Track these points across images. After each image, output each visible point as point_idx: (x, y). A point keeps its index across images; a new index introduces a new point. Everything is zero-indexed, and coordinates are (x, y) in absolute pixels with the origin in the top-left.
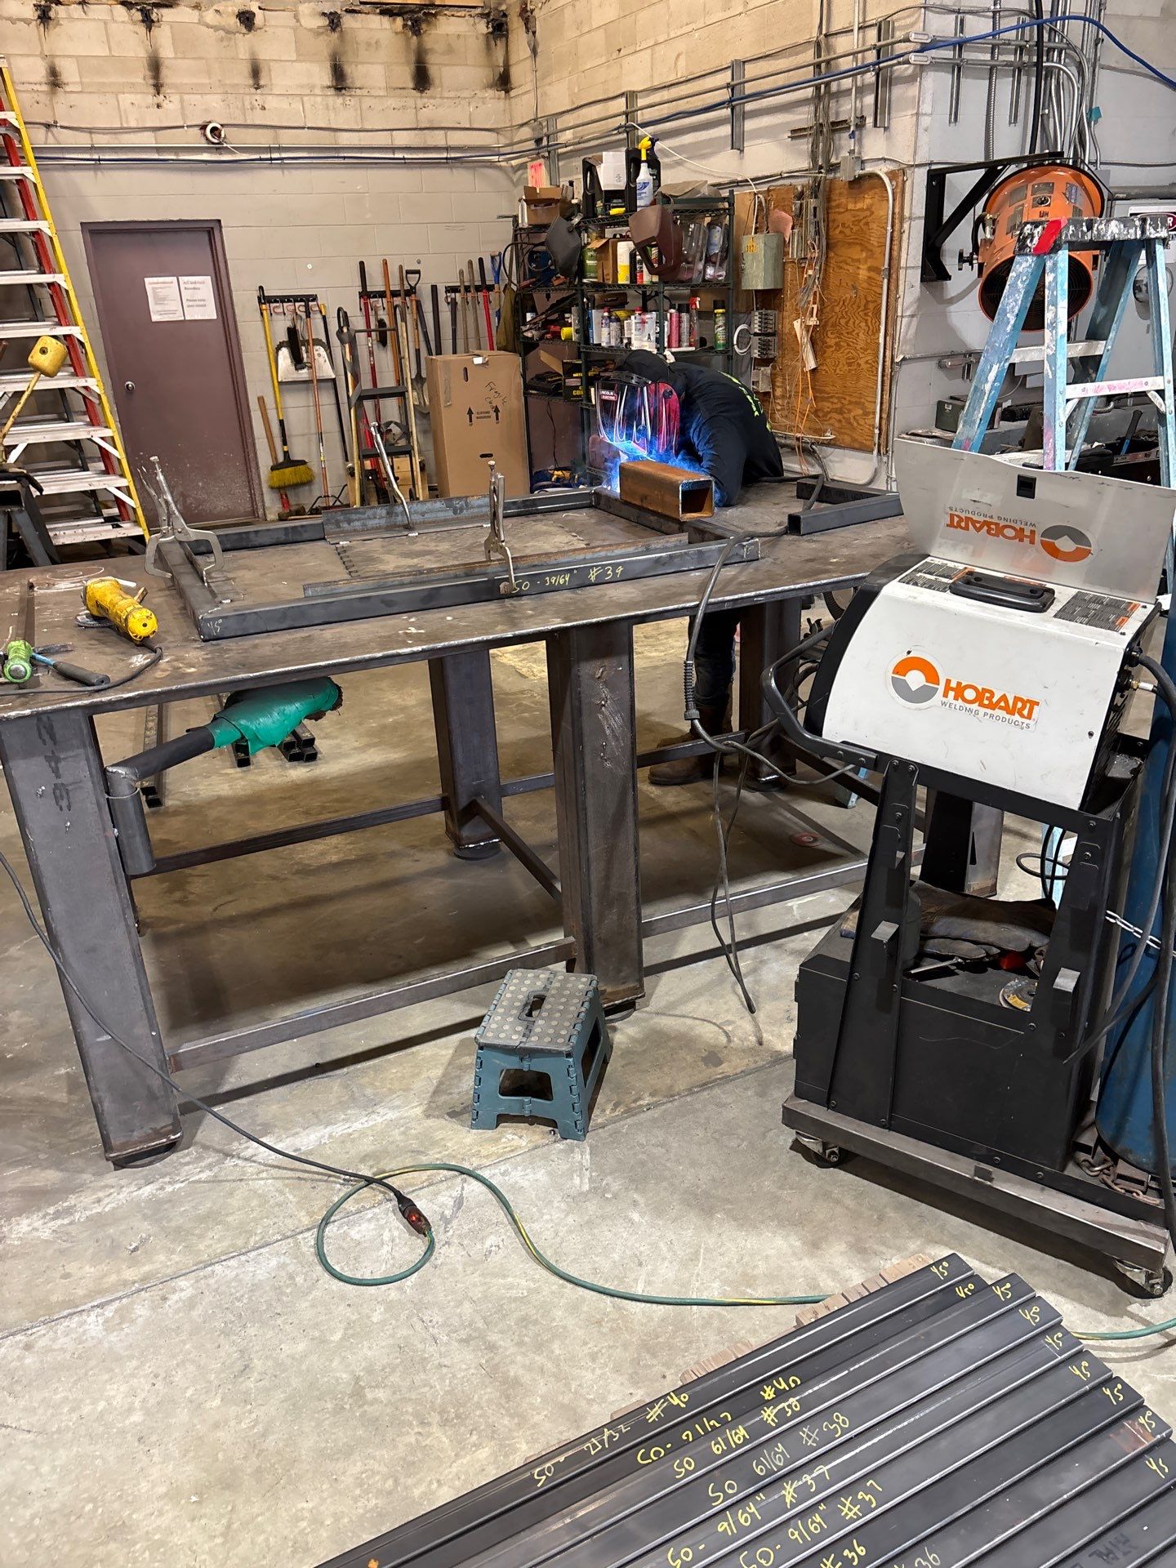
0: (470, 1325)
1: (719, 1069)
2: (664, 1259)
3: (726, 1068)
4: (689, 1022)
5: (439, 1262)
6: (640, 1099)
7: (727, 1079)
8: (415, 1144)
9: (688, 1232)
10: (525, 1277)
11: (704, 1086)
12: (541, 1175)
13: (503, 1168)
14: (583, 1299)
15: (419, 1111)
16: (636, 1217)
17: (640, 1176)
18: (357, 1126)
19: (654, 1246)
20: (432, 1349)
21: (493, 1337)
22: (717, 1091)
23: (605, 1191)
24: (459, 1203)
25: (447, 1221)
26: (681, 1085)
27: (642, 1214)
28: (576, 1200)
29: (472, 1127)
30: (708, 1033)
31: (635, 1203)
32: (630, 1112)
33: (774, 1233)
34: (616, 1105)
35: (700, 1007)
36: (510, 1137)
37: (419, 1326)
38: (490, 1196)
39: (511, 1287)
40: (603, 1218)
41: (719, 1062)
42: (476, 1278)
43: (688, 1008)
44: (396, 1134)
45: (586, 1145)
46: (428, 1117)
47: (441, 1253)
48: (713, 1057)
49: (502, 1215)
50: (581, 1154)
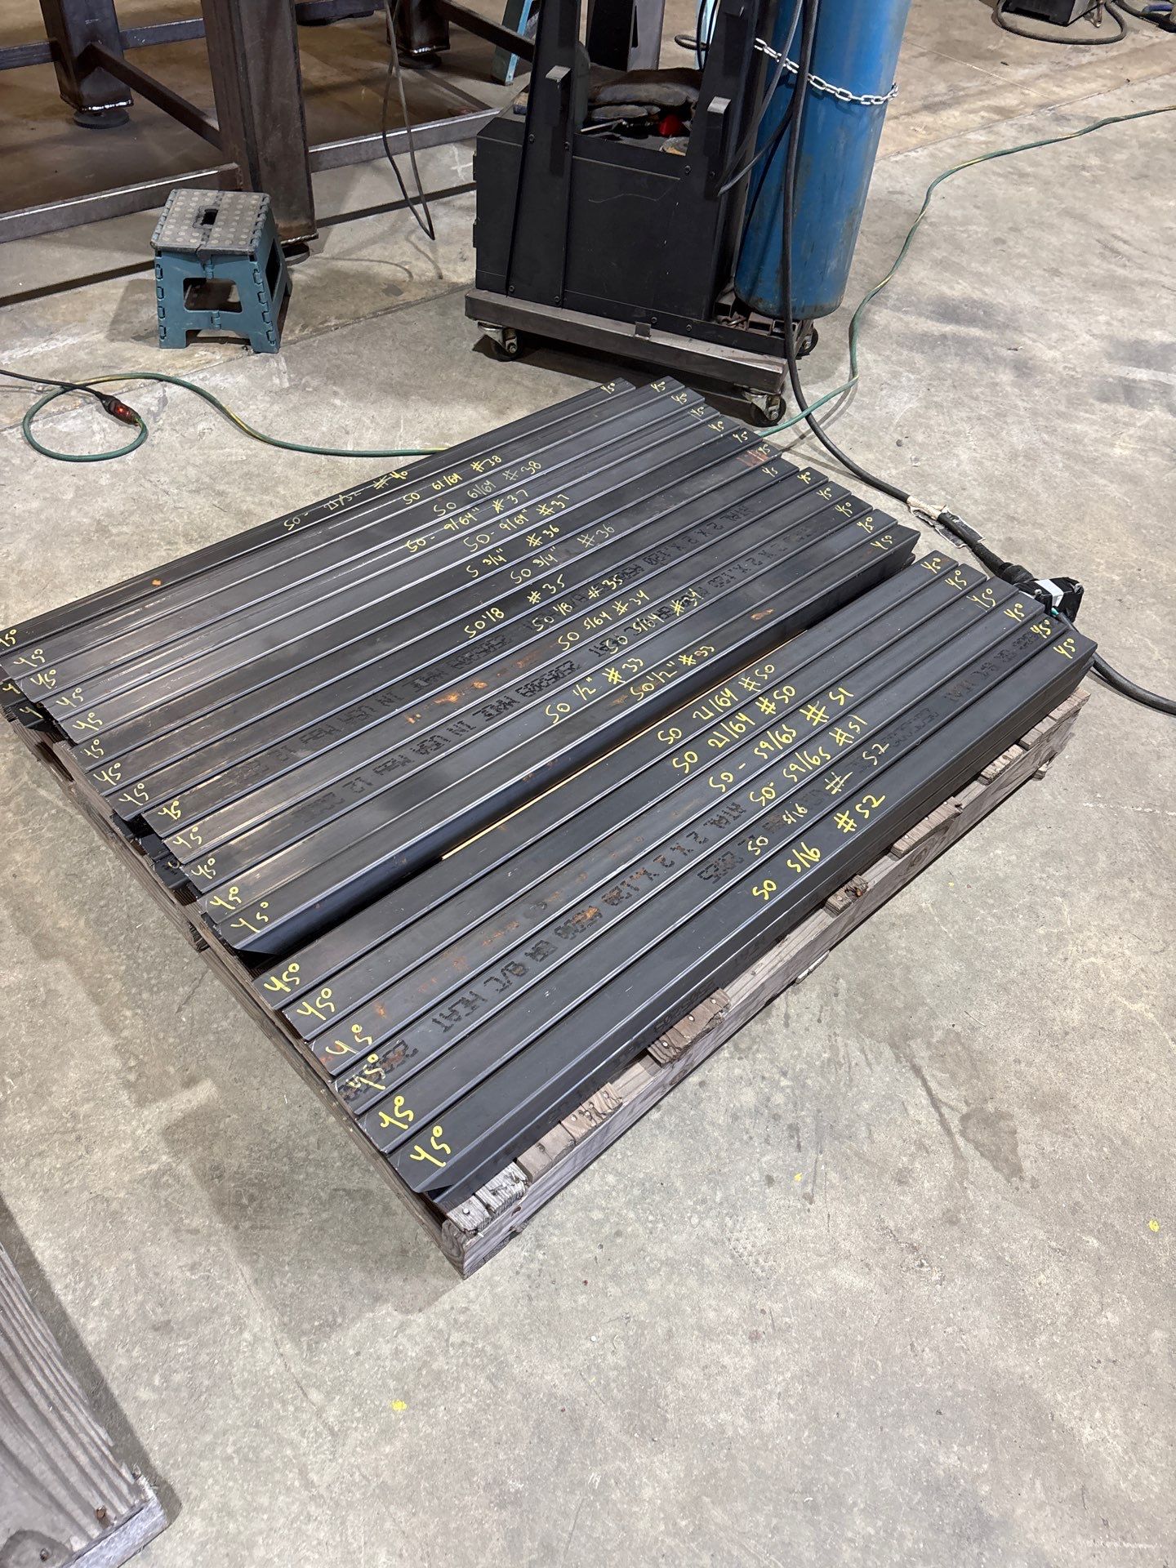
0: (197, 481)
1: (401, 298)
2: (368, 429)
3: (407, 297)
4: (365, 263)
5: (155, 442)
6: (326, 321)
7: (408, 305)
8: (104, 362)
9: (389, 410)
10: (240, 448)
11: (388, 310)
12: (241, 379)
13: (201, 376)
14: (300, 459)
15: (101, 336)
16: (338, 402)
17: (336, 376)
18: (37, 349)
19: (358, 421)
20: (166, 498)
21: (220, 487)
22: (400, 313)
23: (305, 386)
24: (164, 401)
25: (155, 415)
26: (366, 309)
27: (343, 400)
28: (280, 394)
29: (161, 346)
30: (386, 271)
31: (335, 394)
32: (318, 331)
33: (465, 407)
34: (304, 327)
35: (376, 251)
36: (203, 353)
37: (148, 485)
38: (193, 395)
39: (230, 455)
40: (307, 404)
41: (399, 292)
42: (195, 451)
43: (364, 253)
44: (82, 355)
45: (281, 356)
46: (113, 340)
47: (154, 436)
48: (393, 289)
49: (209, 408)
50: (278, 363)
